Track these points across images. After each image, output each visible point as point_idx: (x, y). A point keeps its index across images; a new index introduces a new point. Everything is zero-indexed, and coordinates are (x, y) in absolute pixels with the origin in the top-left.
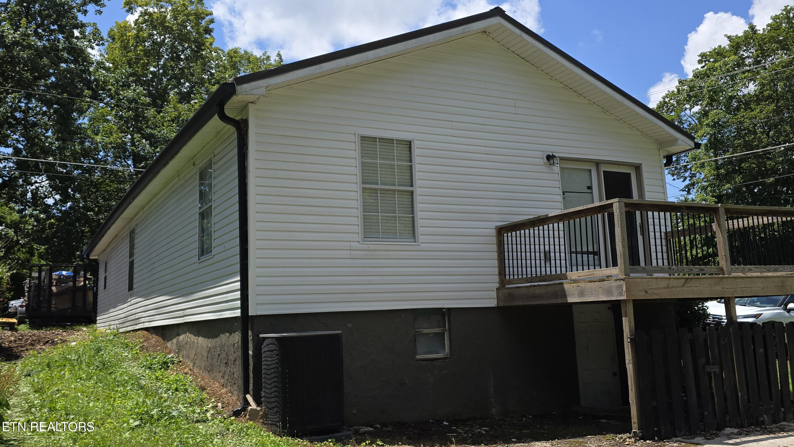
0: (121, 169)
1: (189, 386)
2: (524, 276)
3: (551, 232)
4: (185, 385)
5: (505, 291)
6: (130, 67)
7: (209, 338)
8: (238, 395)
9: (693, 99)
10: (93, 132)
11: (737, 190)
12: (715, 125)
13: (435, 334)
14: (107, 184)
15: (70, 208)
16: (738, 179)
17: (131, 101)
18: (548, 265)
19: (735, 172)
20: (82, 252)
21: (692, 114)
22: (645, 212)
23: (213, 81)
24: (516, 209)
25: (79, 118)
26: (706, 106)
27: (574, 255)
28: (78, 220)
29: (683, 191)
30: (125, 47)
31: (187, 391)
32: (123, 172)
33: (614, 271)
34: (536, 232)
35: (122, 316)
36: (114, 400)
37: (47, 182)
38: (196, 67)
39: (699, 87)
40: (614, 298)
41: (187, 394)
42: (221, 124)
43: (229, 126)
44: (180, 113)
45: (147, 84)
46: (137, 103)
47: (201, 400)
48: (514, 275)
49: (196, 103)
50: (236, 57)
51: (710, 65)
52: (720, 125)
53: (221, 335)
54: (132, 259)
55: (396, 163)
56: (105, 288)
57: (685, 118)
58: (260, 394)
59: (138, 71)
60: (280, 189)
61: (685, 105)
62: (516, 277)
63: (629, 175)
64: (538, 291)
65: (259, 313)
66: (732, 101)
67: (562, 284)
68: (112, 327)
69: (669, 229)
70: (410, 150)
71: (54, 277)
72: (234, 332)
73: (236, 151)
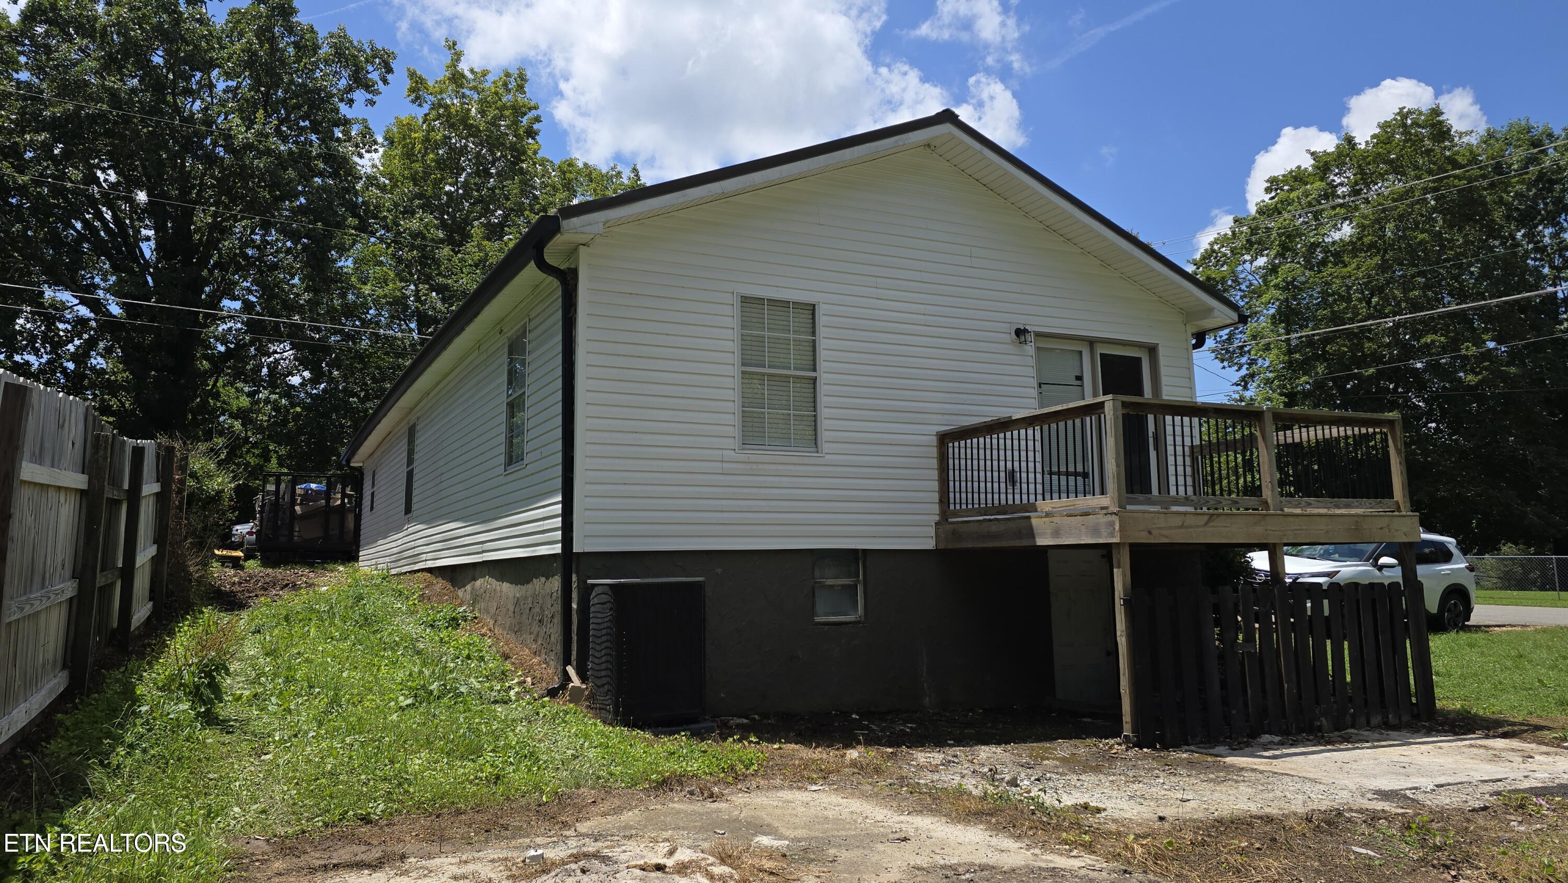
0: (399, 335)
1: (487, 652)
2: (976, 506)
3: (1016, 442)
4: (482, 651)
5: (948, 527)
6: (415, 185)
7: (517, 584)
8: (556, 668)
9: (1256, 246)
10: (359, 279)
11: (1319, 385)
12: (1289, 286)
13: (843, 586)
14: (379, 357)
15: (324, 390)
16: (1321, 369)
17: (415, 235)
18: (1010, 491)
19: (1316, 357)
20: (339, 455)
21: (1253, 269)
22: (1161, 417)
23: (537, 207)
24: (968, 407)
25: (340, 258)
26: (1275, 258)
27: (1047, 477)
28: (336, 409)
29: (1238, 385)
30: (409, 155)
31: (483, 660)
32: (402, 340)
33: (1104, 501)
34: (995, 441)
35: (395, 550)
36: (378, 670)
37: (291, 352)
38: (513, 186)
39: (1266, 228)
40: (1101, 541)
41: (482, 664)
42: (540, 275)
43: (551, 278)
44: (487, 255)
45: (442, 209)
46: (424, 238)
47: (503, 673)
48: (961, 504)
49: (511, 240)
50: (571, 172)
51: (1282, 195)
52: (1295, 287)
53: (534, 580)
54: (410, 468)
55: (792, 336)
56: (372, 509)
57: (1242, 276)
58: (586, 665)
59: (427, 191)
60: (621, 370)
61: (1243, 255)
62: (964, 507)
63: (1138, 360)
64: (994, 528)
65: (588, 549)
66: (1315, 250)
67: (1029, 518)
68: (380, 567)
69: (1197, 442)
70: (813, 318)
71: (298, 491)
72: (553, 576)
73: (559, 314)
